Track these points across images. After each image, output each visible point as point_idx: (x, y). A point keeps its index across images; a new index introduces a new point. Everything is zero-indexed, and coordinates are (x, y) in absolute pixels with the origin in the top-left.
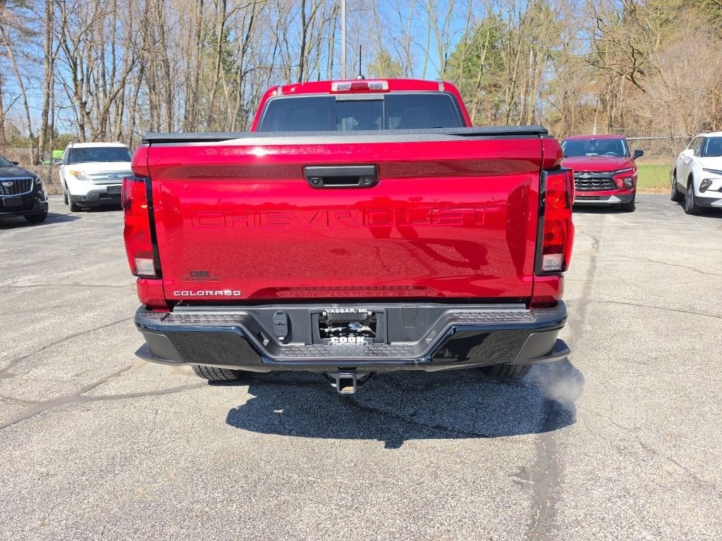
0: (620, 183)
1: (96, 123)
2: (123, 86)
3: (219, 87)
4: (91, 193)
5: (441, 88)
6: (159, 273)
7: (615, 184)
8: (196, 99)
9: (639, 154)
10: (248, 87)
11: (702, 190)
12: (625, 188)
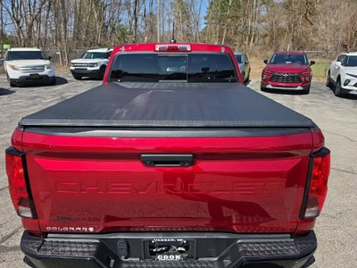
0: (303, 79)
1: (25, 33)
2: (40, 12)
3: (92, 13)
4: (21, 77)
5: (223, 50)
6: (35, 216)
7: (300, 80)
8: (80, 20)
9: (313, 63)
10: (108, 13)
11: (345, 85)
12: (306, 82)
